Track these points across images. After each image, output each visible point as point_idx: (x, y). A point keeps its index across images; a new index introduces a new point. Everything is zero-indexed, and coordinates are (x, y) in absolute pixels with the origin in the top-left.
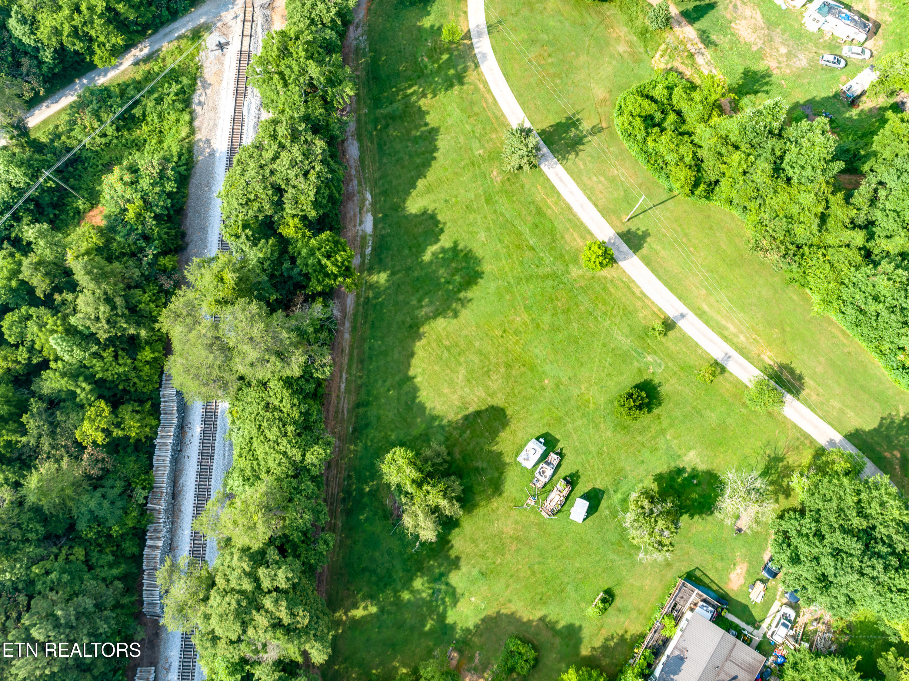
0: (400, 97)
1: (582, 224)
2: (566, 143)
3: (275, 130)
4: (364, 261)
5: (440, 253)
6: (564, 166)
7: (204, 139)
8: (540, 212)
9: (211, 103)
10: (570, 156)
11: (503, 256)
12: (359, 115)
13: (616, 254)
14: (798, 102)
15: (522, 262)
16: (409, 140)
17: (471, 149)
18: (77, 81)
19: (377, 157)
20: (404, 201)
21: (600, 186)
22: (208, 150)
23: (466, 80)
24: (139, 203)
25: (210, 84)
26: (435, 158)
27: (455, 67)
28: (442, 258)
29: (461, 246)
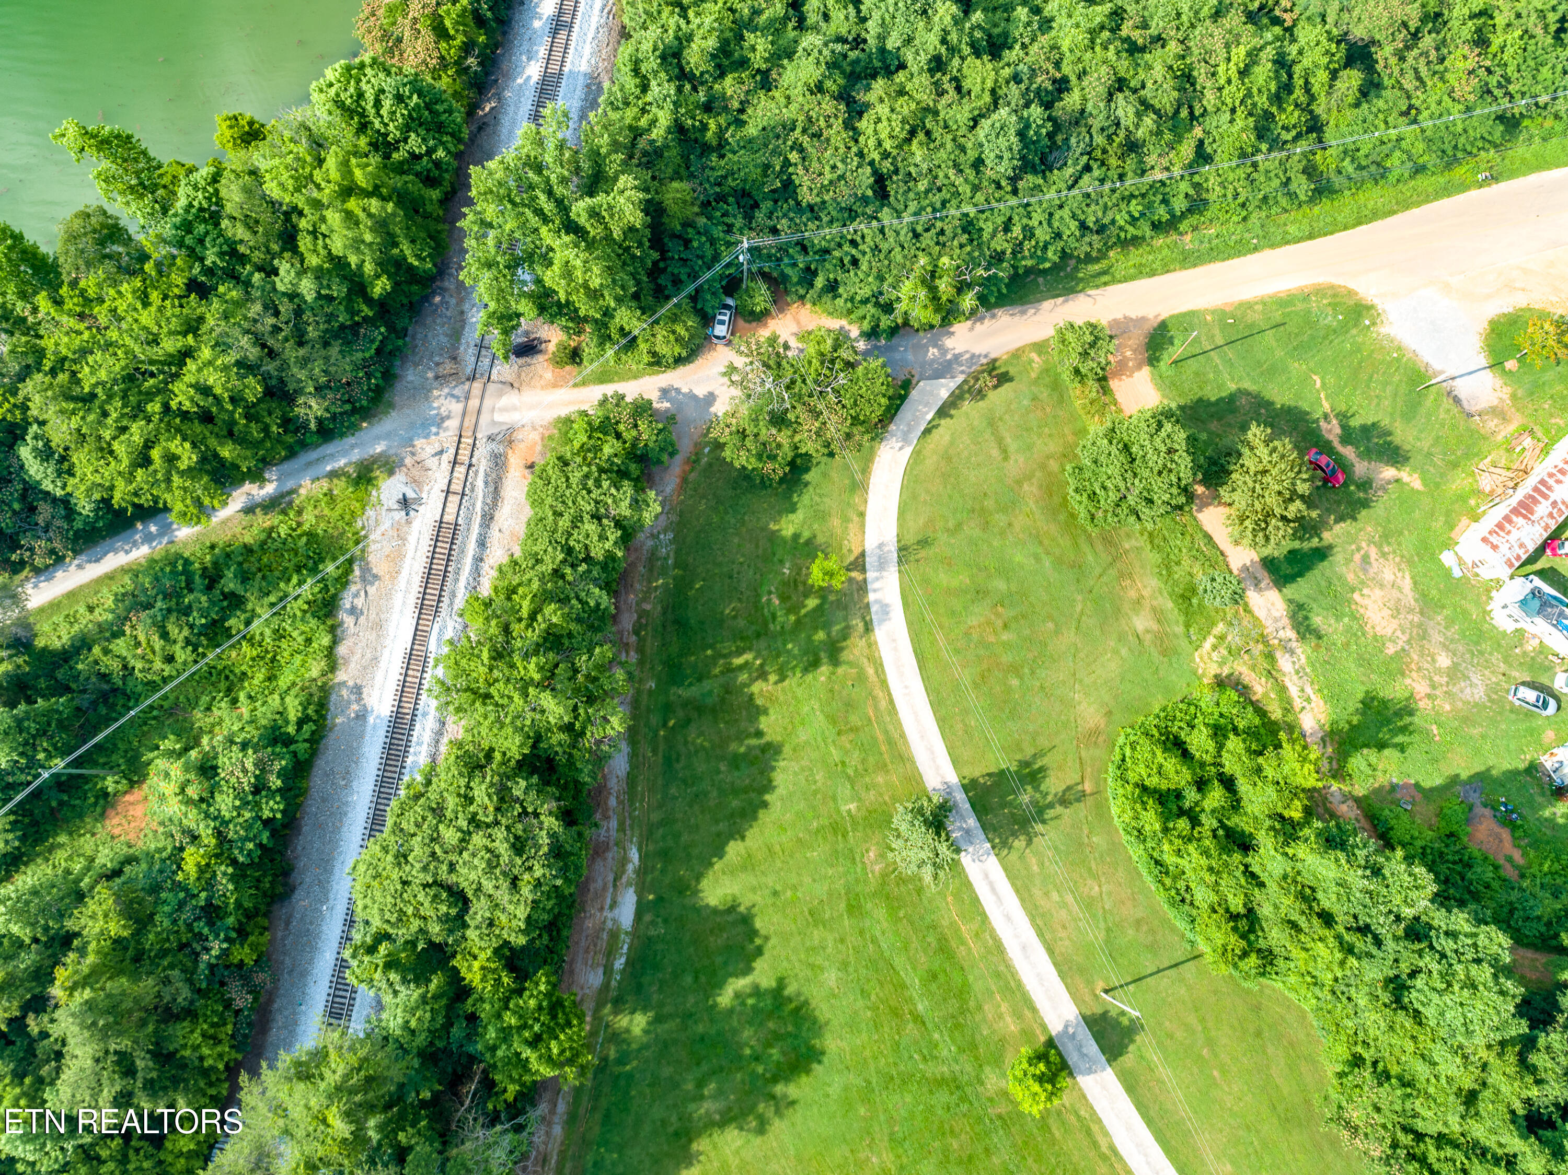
0: (717, 671)
1: (1019, 984)
2: (1013, 815)
3: (468, 787)
4: (608, 983)
5: (750, 996)
6: (1002, 861)
7: (351, 683)
8: (944, 949)
9: (373, 616)
10: (1016, 843)
11: (863, 1025)
12: (638, 692)
13: (1073, 1059)
14: (1457, 776)
15: (898, 1044)
16: (722, 758)
17: (834, 798)
18: (139, 526)
19: (660, 781)
20: (699, 877)
21: (1063, 914)
22: (355, 707)
23: (845, 656)
24: (209, 840)
25: (376, 577)
26: (765, 805)
27: (827, 626)
28: (753, 1006)
29: (789, 991)
